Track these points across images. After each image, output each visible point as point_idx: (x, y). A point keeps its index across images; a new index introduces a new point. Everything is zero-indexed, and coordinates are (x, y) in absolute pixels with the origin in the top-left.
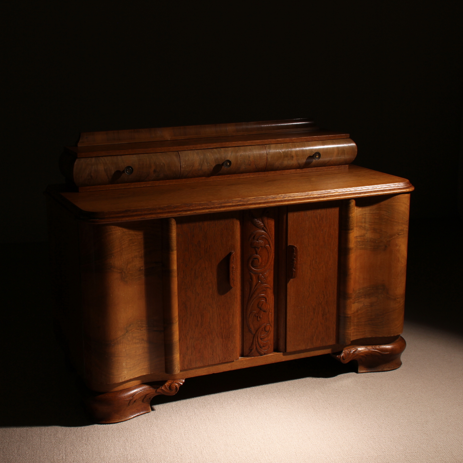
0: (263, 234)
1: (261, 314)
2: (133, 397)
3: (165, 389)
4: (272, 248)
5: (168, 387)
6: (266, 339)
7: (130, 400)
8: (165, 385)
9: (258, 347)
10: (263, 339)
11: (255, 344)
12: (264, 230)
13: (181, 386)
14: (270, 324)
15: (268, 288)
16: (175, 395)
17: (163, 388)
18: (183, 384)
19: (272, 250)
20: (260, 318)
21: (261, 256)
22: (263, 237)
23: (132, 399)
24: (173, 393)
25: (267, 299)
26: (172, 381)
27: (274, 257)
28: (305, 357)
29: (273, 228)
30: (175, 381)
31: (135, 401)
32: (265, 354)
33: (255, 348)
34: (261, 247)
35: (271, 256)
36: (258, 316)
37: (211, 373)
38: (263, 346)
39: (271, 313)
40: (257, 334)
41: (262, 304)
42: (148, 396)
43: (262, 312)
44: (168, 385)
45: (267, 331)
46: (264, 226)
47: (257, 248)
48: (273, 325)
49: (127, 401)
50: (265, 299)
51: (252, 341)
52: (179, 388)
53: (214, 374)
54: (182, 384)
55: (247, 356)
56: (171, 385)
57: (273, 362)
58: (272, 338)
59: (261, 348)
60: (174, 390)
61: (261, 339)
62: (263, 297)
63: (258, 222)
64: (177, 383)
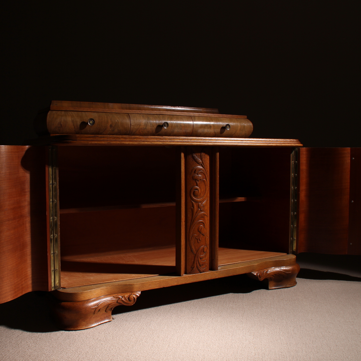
0: (201, 169)
1: (200, 237)
2: (98, 306)
3: (124, 300)
4: (208, 182)
5: (128, 298)
6: (204, 259)
7: (96, 309)
8: (125, 297)
9: (198, 265)
10: (202, 258)
11: (196, 262)
12: (203, 166)
13: (138, 298)
14: (207, 246)
15: (205, 215)
16: (133, 305)
17: (122, 299)
18: (140, 295)
19: (208, 184)
20: (200, 240)
21: (200, 188)
22: (201, 172)
23: (98, 307)
24: (132, 303)
25: (205, 224)
26: (131, 293)
27: (209, 190)
28: (232, 275)
29: (208, 166)
30: (133, 293)
31: (99, 310)
32: (203, 272)
33: (196, 266)
34: (201, 180)
35: (207, 189)
36: (198, 239)
37: (162, 287)
38: (202, 265)
39: (208, 237)
40: (198, 254)
41: (201, 229)
42: (110, 305)
43: (202, 236)
44: (127, 297)
45: (204, 252)
46: (202, 162)
47: (197, 180)
48: (209, 248)
49: (93, 309)
50: (203, 225)
51: (193, 261)
52: (137, 299)
53: (164, 288)
54: (138, 295)
55: (190, 273)
56: (130, 296)
57: (210, 279)
58: (208, 258)
59: (200, 266)
60: (132, 301)
61: (201, 258)
62: (202, 222)
63: (198, 159)
64: (134, 295)
